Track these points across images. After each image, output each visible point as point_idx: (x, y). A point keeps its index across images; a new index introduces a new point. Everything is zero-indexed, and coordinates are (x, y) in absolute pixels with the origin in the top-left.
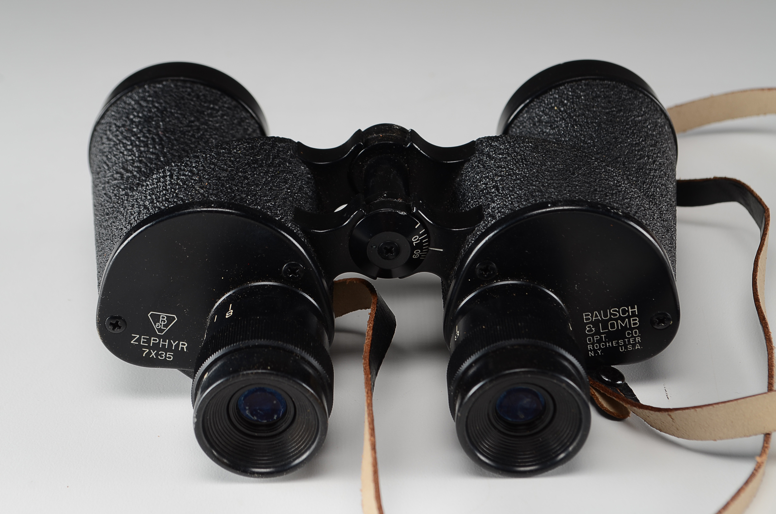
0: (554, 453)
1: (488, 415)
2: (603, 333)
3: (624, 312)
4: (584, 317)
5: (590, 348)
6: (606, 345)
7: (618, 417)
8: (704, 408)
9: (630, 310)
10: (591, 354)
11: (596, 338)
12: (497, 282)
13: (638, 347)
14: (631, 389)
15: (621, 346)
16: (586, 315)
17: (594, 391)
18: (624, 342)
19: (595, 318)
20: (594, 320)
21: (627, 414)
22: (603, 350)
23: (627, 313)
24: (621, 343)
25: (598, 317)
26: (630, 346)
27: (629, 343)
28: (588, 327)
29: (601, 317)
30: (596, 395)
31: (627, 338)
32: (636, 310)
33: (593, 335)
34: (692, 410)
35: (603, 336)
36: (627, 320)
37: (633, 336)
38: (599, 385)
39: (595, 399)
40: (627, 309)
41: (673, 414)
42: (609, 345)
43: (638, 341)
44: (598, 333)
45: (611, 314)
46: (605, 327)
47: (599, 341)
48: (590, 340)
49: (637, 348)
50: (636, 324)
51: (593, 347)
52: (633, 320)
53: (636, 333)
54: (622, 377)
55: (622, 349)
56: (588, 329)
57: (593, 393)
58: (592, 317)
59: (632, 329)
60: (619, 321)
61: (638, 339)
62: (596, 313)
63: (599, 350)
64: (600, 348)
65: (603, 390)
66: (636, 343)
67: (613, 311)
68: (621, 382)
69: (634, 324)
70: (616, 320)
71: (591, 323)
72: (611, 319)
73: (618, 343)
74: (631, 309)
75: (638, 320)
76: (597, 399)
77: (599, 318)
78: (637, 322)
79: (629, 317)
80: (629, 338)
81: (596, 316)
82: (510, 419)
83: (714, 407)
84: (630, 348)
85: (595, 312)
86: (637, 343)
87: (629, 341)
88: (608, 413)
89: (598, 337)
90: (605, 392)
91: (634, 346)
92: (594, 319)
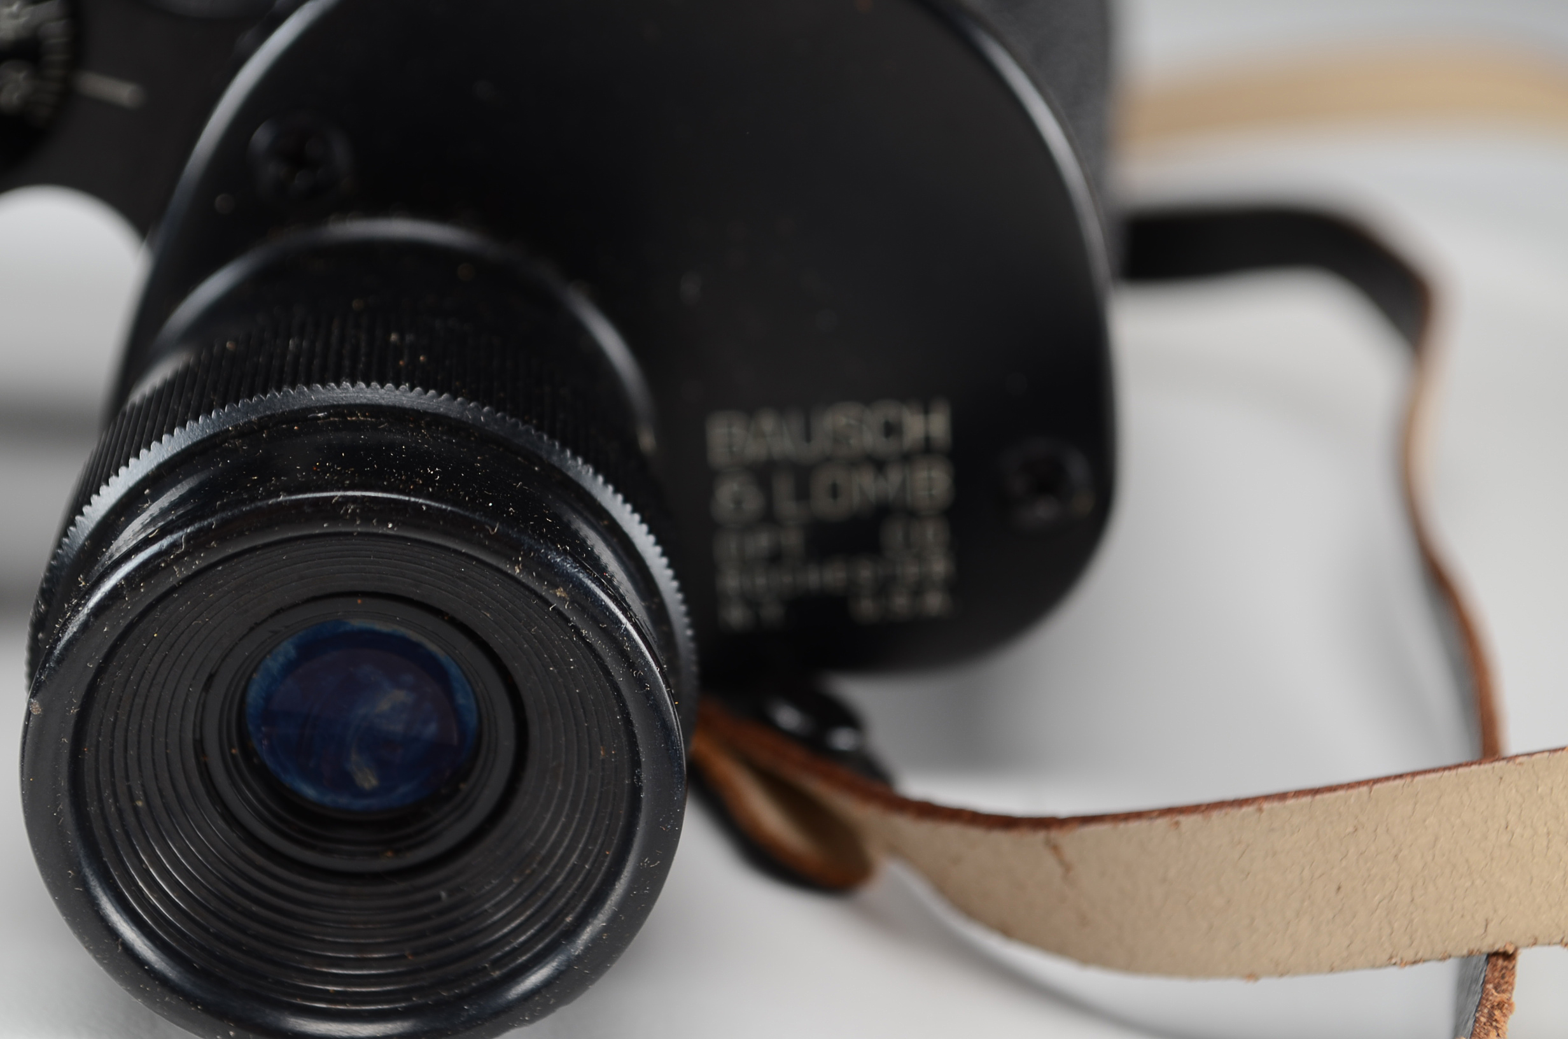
0: (496, 963)
1: (199, 746)
8: (1215, 815)
18: (879, 572)
24: (864, 579)
27: (900, 584)
34: (1162, 823)
41: (1066, 839)
44: (769, 518)
46: (803, 493)
61: (938, 565)
68: (850, 741)
73: (850, 574)
82: (309, 792)
83: (1260, 810)
86: (935, 586)
87: (898, 570)
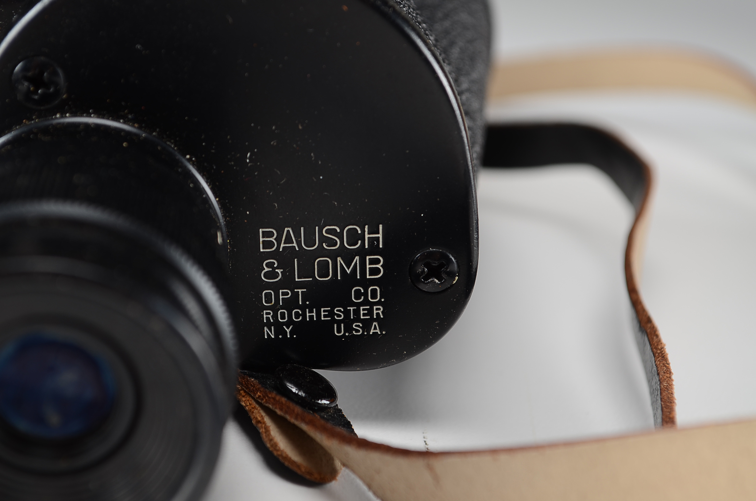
2: (301, 285)
3: (354, 237)
4: (261, 239)
5: (268, 319)
6: (304, 315)
7: (308, 477)
9: (367, 236)
10: (268, 333)
11: (283, 294)
12: (62, 117)
13: (375, 329)
14: (349, 422)
15: (339, 323)
16: (265, 234)
17: (263, 414)
18: (347, 313)
19: (285, 243)
20: (283, 247)
21: (332, 474)
22: (297, 328)
23: (360, 242)
24: (339, 316)
25: (293, 243)
26: (358, 326)
27: (357, 319)
28: (267, 265)
29: (299, 243)
30: (264, 423)
31: (353, 304)
32: (380, 235)
33: (276, 287)
35: (300, 291)
36: (357, 258)
37: (366, 302)
38: (274, 399)
39: (262, 430)
40: (360, 232)
42: (311, 317)
43: (378, 314)
44: (288, 282)
45: (323, 239)
46: (306, 271)
47: (290, 304)
48: (268, 296)
49: (372, 331)
50: (377, 271)
51: (275, 316)
52: (372, 262)
53: (374, 292)
54: (331, 394)
55: (339, 331)
56: (267, 269)
57: (259, 419)
58: (278, 240)
59: (366, 283)
60: (339, 259)
61: (378, 310)
62: (288, 231)
63: (288, 324)
64: (290, 322)
65: (281, 410)
66: (372, 320)
67: (327, 232)
68: (328, 402)
69: (375, 271)
70: (334, 256)
71: (275, 255)
72: (321, 252)
73: (331, 314)
74: (369, 234)
75: (381, 263)
76: (267, 430)
77: (295, 244)
78: (379, 266)
79: (362, 253)
80: (358, 305)
81: (289, 240)
84: (357, 331)
85: (286, 229)
86: (375, 320)
87: (357, 312)
88: (286, 464)
89: (287, 294)
90: (286, 412)
91: (367, 325)
92: (282, 245)
